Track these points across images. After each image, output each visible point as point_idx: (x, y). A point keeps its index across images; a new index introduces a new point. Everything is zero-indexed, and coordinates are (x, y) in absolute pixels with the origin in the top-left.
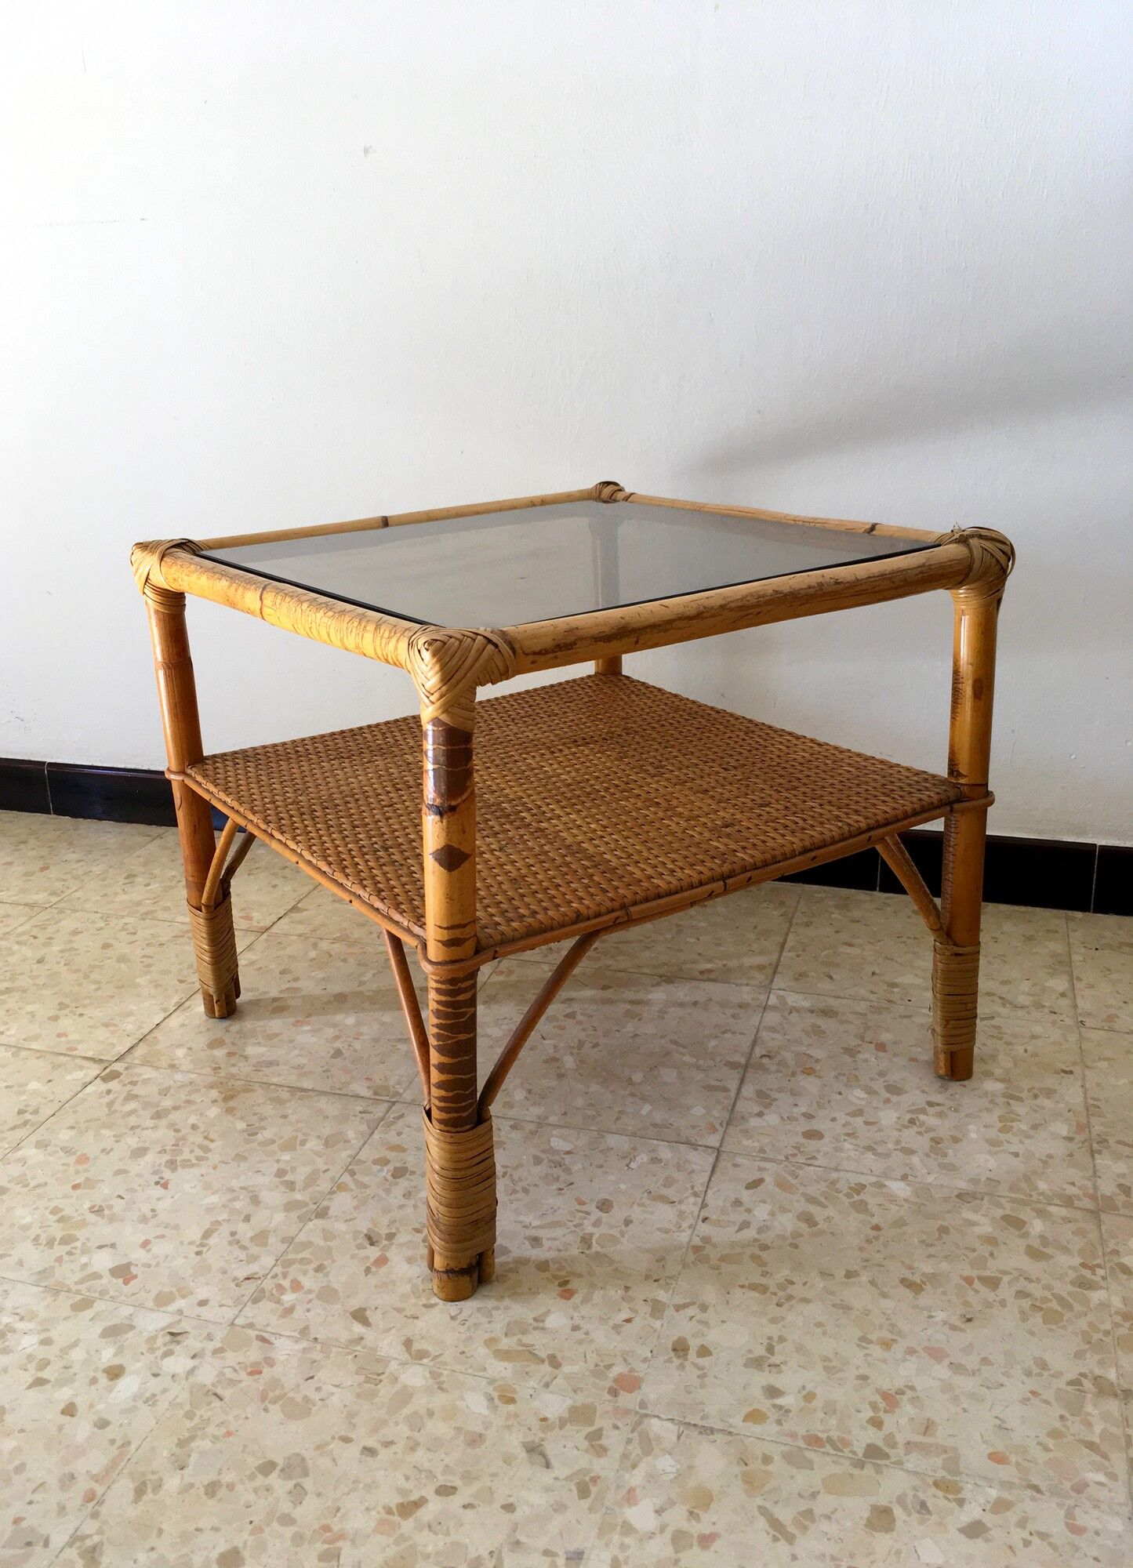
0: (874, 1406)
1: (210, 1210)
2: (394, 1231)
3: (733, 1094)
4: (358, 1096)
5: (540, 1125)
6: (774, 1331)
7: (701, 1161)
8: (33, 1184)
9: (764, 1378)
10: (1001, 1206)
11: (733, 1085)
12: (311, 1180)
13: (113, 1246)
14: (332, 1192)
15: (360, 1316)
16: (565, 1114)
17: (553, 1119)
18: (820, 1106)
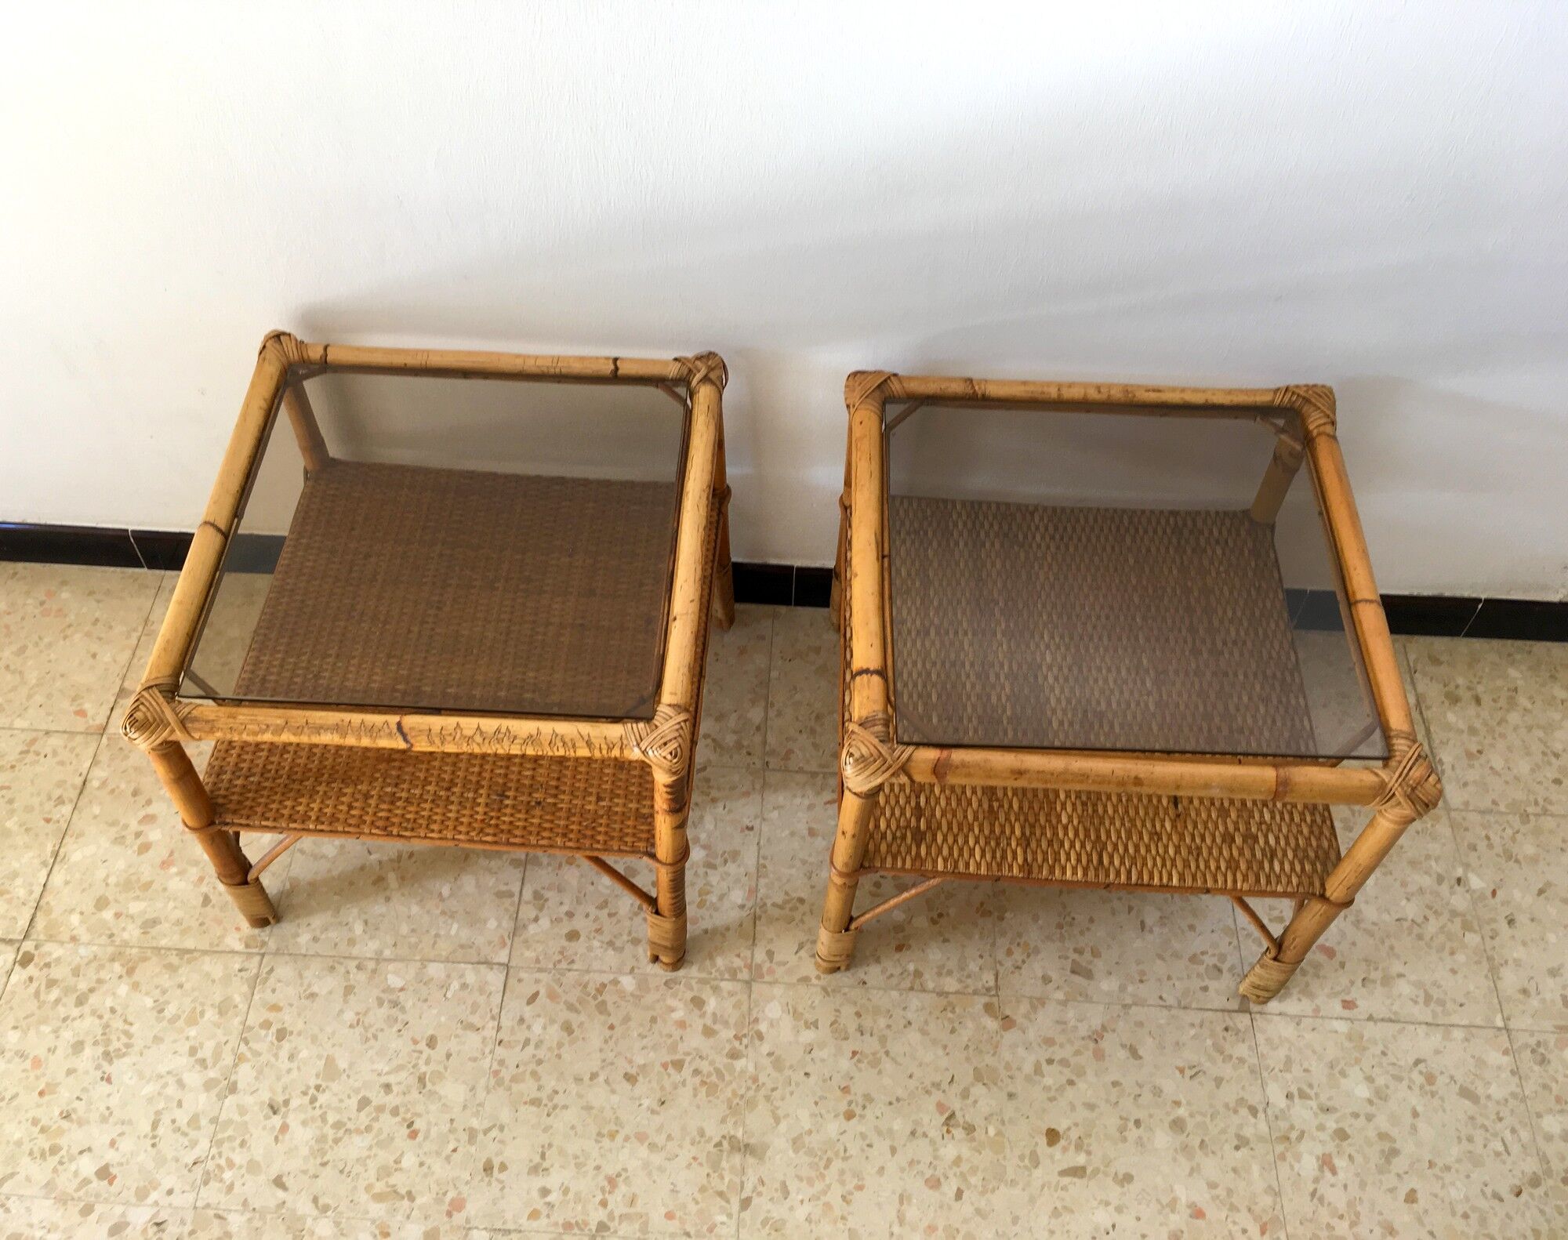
0: (603, 1190)
1: (150, 1100)
2: (287, 1097)
3: (516, 899)
4: (233, 952)
5: (378, 961)
6: (544, 1139)
7: (495, 978)
8: (8, 1097)
9: (538, 1182)
10: (691, 989)
11: (516, 889)
12: (217, 1055)
13: (89, 1149)
14: (235, 1065)
15: (279, 1183)
16: (395, 945)
17: (387, 953)
18: (579, 902)
